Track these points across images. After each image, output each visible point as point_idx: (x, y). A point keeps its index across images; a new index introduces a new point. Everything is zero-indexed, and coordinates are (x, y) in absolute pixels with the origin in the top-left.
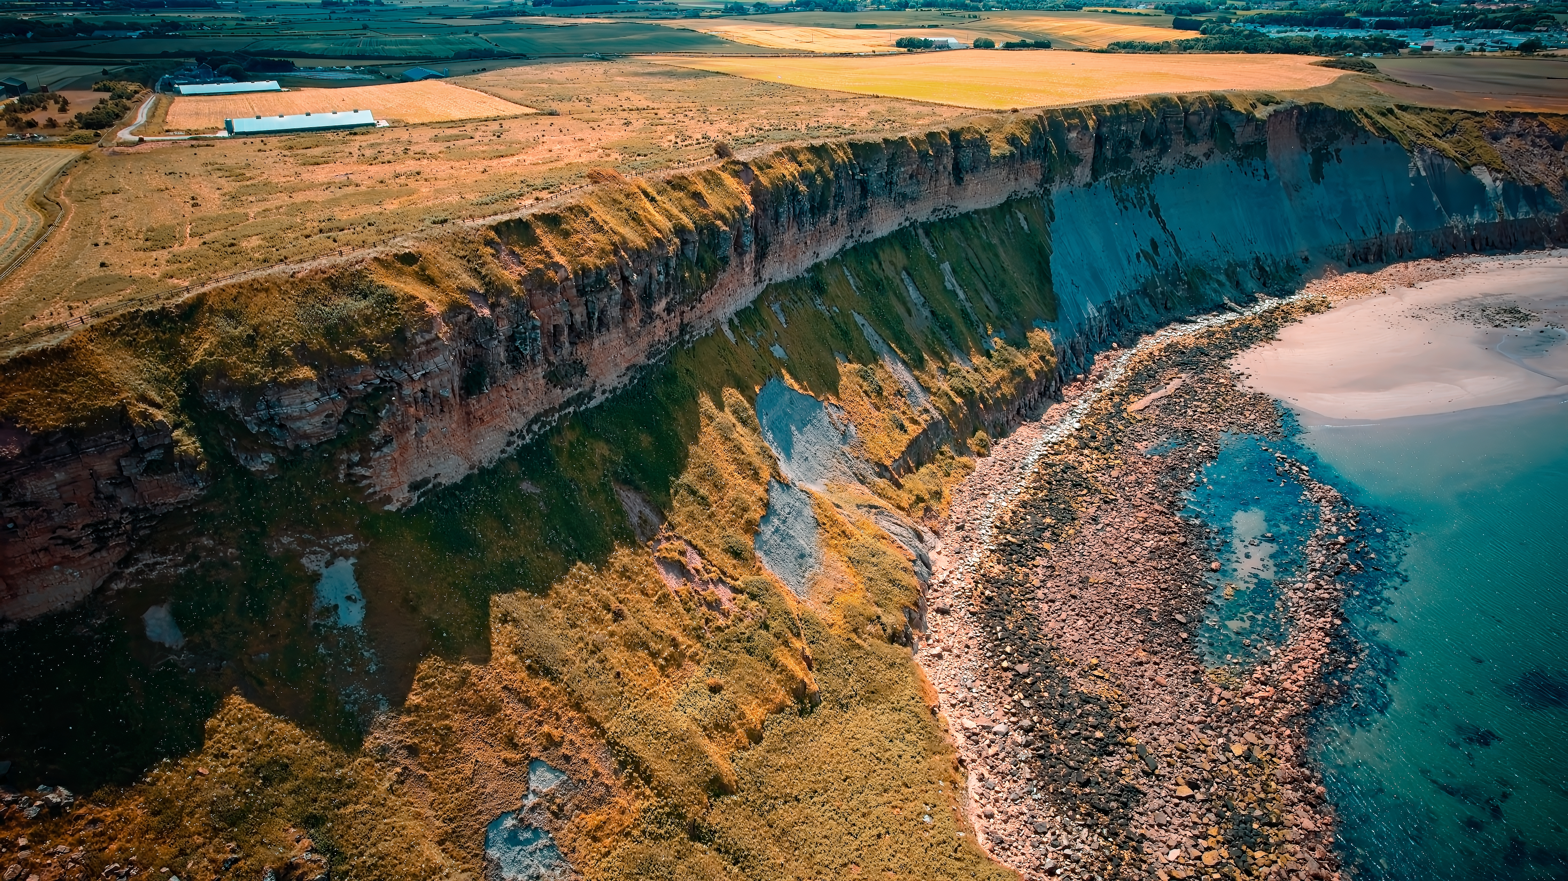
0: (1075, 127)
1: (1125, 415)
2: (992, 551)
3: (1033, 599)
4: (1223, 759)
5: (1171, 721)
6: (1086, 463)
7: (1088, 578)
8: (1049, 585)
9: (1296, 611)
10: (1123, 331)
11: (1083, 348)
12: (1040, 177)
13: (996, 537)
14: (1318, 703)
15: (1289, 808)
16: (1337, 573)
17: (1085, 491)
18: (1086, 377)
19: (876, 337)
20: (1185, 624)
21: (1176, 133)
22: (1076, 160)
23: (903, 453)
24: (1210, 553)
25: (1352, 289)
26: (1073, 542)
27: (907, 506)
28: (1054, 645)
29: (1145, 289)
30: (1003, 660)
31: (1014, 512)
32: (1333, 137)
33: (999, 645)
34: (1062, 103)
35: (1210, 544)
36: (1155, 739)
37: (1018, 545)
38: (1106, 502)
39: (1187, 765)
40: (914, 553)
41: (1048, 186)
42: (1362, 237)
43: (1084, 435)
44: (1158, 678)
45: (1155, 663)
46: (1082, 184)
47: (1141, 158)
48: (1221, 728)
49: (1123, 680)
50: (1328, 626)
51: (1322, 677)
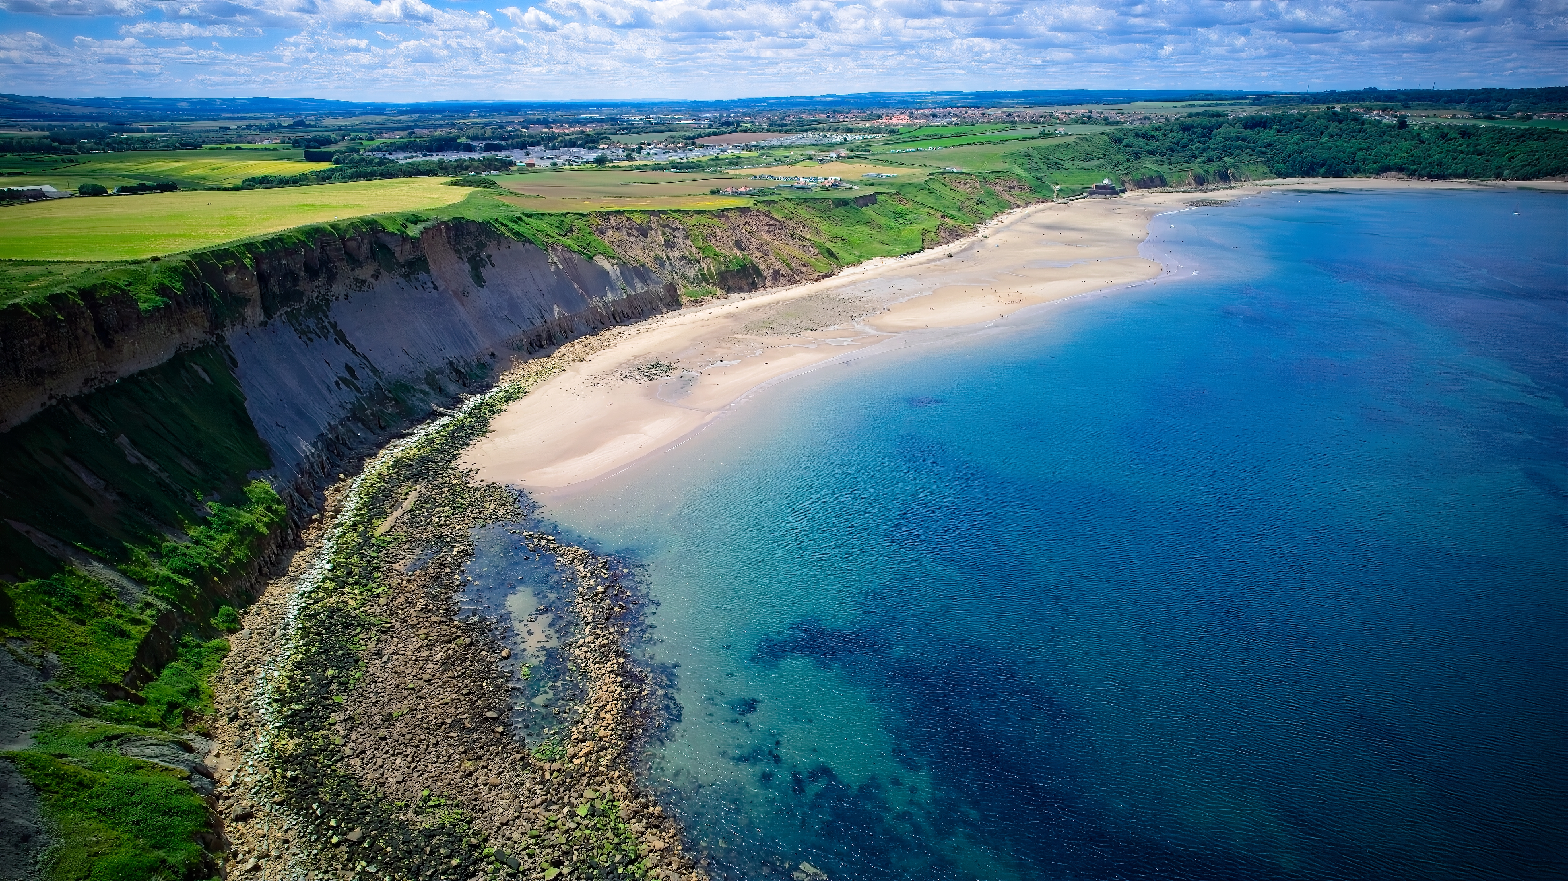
0: (232, 268)
1: (374, 541)
2: (279, 728)
3: (342, 758)
4: (573, 825)
5: (516, 814)
6: (350, 601)
7: (390, 714)
8: (353, 737)
9: (586, 665)
10: (345, 460)
11: (310, 488)
12: (207, 324)
13: (279, 712)
14: (631, 737)
15: (640, 840)
16: (607, 619)
17: (359, 629)
18: (322, 515)
19: (53, 542)
20: (498, 718)
21: (339, 260)
22: (243, 301)
23: (133, 662)
24: (497, 643)
25: (537, 373)
26: (363, 685)
27: (158, 719)
28: (380, 795)
29: (355, 414)
30: (331, 837)
31: (290, 678)
32: (481, 246)
33: (322, 823)
34: (208, 245)
35: (494, 636)
36: (509, 839)
37: (306, 710)
38: (383, 633)
39: (545, 847)
40: (185, 769)
41: (219, 332)
42: (532, 327)
43: (339, 574)
44: (491, 781)
45: (483, 767)
46: (256, 325)
47: (311, 290)
48: (562, 798)
49: (459, 798)
50: (616, 667)
51: (626, 713)
